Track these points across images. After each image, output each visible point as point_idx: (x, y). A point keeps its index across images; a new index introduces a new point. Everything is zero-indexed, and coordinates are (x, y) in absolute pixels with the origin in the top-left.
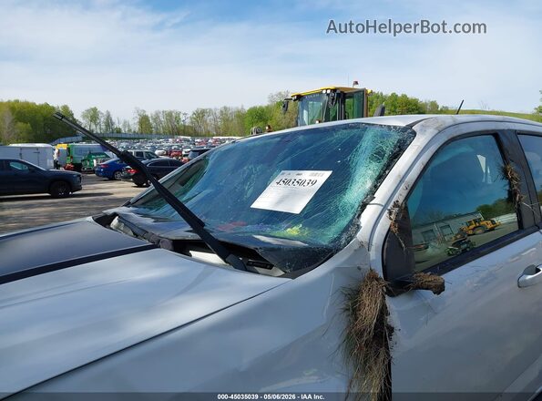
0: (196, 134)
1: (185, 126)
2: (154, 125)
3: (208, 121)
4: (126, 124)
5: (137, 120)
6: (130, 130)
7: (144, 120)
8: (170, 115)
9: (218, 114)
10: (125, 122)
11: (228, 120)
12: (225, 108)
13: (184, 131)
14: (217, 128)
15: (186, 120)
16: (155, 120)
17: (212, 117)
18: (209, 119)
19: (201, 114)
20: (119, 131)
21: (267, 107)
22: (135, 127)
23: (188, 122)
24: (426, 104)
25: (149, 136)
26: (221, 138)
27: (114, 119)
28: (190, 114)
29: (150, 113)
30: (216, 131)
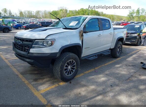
0: (37, 18)
1: (33, 15)
2: (24, 14)
3: (40, 14)
4: (16, 14)
5: (19, 13)
6: (17, 16)
7: (21, 13)
8: (29, 12)
9: (43, 12)
10: (15, 13)
11: (46, 14)
12: (45, 10)
13: (33, 17)
14: (43, 16)
15: (34, 13)
16: (24, 13)
17: (41, 13)
18: (40, 13)
19: (38, 12)
20: (13, 16)
21: (57, 11)
22: (19, 15)
23: (34, 14)
24: (100, 12)
25: (23, 18)
26: (44, 19)
27: (12, 12)
28: (35, 12)
29: (23, 11)
30: (43, 17)
